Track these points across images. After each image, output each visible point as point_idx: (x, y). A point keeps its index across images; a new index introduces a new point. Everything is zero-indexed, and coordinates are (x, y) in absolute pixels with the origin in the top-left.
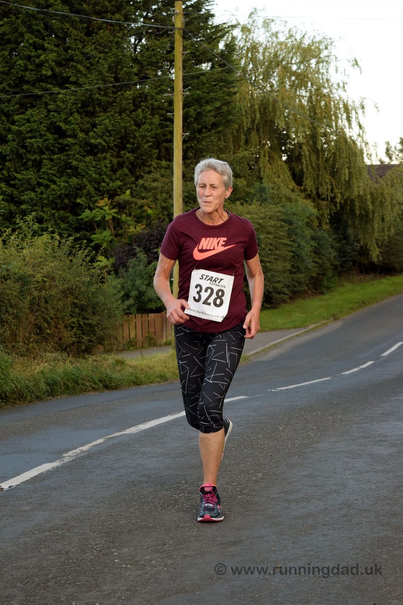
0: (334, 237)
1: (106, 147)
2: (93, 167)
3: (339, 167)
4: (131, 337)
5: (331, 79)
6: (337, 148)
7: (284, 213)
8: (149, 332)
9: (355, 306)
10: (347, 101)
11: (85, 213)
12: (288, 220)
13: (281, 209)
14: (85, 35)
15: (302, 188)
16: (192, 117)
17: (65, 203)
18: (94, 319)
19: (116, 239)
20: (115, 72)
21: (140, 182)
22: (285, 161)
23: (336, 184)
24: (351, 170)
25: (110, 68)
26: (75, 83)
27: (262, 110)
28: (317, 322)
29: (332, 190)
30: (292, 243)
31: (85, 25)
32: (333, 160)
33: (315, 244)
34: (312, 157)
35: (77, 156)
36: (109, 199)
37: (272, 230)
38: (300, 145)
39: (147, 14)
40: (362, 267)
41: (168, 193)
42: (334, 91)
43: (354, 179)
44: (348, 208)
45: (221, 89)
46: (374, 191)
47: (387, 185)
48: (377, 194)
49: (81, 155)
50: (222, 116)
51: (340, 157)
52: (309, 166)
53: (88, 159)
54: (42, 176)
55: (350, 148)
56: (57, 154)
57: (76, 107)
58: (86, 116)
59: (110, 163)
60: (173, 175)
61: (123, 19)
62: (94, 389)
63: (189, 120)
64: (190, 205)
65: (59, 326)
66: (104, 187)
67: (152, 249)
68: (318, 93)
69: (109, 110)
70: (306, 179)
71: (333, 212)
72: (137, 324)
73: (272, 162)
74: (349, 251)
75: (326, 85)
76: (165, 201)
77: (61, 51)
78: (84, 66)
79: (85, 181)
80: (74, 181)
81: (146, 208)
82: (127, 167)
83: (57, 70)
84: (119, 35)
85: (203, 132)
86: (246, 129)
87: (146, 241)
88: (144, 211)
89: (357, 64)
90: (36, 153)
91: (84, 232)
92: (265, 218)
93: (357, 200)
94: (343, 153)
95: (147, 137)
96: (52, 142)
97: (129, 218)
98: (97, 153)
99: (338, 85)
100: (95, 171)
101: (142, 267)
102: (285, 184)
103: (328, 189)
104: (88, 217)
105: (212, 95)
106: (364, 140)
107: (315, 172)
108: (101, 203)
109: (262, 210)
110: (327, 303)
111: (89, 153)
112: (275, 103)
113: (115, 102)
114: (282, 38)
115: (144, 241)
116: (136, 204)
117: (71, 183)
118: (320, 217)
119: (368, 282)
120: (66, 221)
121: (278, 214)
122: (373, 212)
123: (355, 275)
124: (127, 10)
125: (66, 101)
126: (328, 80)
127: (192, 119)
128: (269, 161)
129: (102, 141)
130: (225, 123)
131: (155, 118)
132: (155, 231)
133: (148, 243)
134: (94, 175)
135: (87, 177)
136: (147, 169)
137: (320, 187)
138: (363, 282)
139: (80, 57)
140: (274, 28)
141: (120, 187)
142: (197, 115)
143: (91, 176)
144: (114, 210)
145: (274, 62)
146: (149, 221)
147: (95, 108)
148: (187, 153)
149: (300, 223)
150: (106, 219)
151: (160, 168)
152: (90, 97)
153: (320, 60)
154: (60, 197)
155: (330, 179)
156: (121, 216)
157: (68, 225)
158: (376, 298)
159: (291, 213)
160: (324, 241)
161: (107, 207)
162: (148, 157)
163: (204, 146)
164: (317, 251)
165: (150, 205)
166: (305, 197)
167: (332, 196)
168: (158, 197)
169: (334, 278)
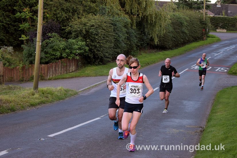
0: (137, 33)
3: (142, 1)
4: (33, 75)
7: (113, 21)
8: (41, 73)
9: (144, 65)
11: (17, 14)
12: (114, 24)
13: (111, 18)
15: (124, 9)
17: (9, 9)
19: (31, 27)
23: (140, 8)
24: (147, 3)
29: (138, 11)
30: (115, 35)
33: (128, 36)
36: (29, 8)
37: (105, 28)
40: (151, 46)
41: (57, 7)
43: (148, 6)
44: (145, 20)
47: (163, 11)
48: (158, 14)
64: (67, 14)
66: (28, 2)
67: (47, 33)
70: (126, 5)
71: (138, 21)
74: (145, 39)
76: (55, 11)
87: (44, 29)
88: (45, 15)
91: (17, 23)
92: (102, 22)
93: (149, 16)
102: (116, 7)
103: (136, 11)
104: (18, 16)
107: (131, 2)
108: (25, 10)
115: (43, 29)
118: (132, 23)
119: (153, 53)
120: (9, 17)
121: (110, 21)
123: (148, 49)
132: (49, 25)
133: (45, 30)
137: (132, 9)
138: (151, 53)
141: (35, 3)
144: (31, 14)
146: (47, 20)
149: (120, 26)
150: (27, 17)
154: (6, 5)
155: (137, 6)
156: (34, 17)
157: (11, 19)
158: (154, 61)
159: (116, 20)
160: (132, 34)
161: (28, 12)
164: (129, 39)
165: (48, 12)
166: (126, 13)
167: (137, 14)
168: (52, 9)
169: (137, 51)
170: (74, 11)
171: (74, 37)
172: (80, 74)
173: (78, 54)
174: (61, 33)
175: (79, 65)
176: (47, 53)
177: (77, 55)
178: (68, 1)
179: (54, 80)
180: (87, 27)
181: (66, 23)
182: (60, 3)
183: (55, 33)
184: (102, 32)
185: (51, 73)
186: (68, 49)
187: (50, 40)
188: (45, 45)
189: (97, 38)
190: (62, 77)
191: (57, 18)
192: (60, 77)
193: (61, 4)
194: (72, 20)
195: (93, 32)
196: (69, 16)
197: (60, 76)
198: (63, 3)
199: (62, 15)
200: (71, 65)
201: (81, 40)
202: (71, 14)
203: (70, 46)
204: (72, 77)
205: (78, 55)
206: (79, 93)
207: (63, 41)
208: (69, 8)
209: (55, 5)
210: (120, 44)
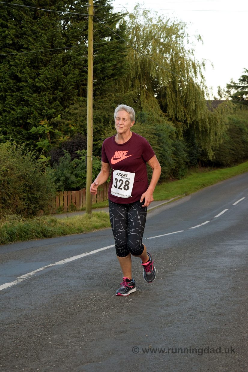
0: (186, 144)
1: (46, 88)
2: (38, 100)
3: (189, 101)
4: (61, 205)
5: (184, 47)
6: (188, 90)
7: (155, 129)
8: (71, 202)
9: (199, 187)
10: (194, 61)
11: (32, 129)
12: (158, 134)
13: (153, 127)
14: (33, 19)
15: (167, 114)
16: (99, 70)
17: (20, 123)
18: (37, 195)
19: (51, 145)
20: (52, 42)
21: (67, 110)
22: (156, 98)
23: (188, 112)
24: (196, 104)
25: (48, 39)
26: (27, 49)
27: (142, 66)
28: (175, 197)
29: (185, 116)
30: (160, 148)
31: (33, 13)
32: (185, 97)
33: (174, 149)
34: (172, 95)
35: (28, 93)
36: (47, 120)
38: (165, 88)
39: (71, 6)
40: (203, 163)
41: (84, 117)
42: (186, 55)
43: (198, 109)
44: (195, 127)
45: (117, 53)
46: (211, 116)
47: (218, 113)
48: (213, 118)
49: (30, 93)
50: (117, 69)
51: (190, 95)
52: (171, 101)
53: (34, 95)
54: (6, 106)
55: (196, 90)
56: (15, 92)
57: (27, 63)
58: (33, 69)
59: (48, 98)
60: (87, 106)
61: (56, 9)
62: (37, 237)
63: (97, 72)
64: (98, 124)
65: (16, 198)
66: (44, 113)
67: (74, 151)
68: (176, 57)
69: (48, 65)
70: (169, 108)
71: (185, 129)
72: (65, 197)
73: (148, 98)
74: (195, 153)
75: (181, 51)
76: (82, 121)
77: (18, 28)
78: (32, 38)
79: (33, 109)
80: (26, 109)
81: (70, 126)
82: (59, 101)
83: (16, 40)
84: (54, 19)
85: (106, 80)
86: (132, 77)
88: (69, 128)
89: (200, 38)
90: (3, 91)
91: (32, 140)
92: (144, 132)
93: (200, 122)
94: (191, 93)
95: (71, 82)
96: (12, 84)
97: (60, 132)
98: (40, 92)
99: (189, 51)
100: (39, 103)
101: (67, 162)
102: (156, 112)
103: (182, 115)
104: (34, 131)
105: (111, 56)
106: (205, 85)
107: (174, 104)
108: (43, 123)
109: (142, 128)
110: (181, 185)
111: (35, 92)
112: (150, 62)
113: (51, 60)
114: (155, 22)
115: (69, 146)
116: (64, 123)
117: (23, 110)
118: (178, 132)
119: (207, 172)
120: (21, 133)
121: (153, 130)
122: (210, 129)
123: (199, 167)
124: (59, 4)
125: (21, 59)
126: (182, 48)
127: (99, 71)
128: (146, 97)
129: (43, 85)
130: (119, 74)
131: (76, 71)
132: (76, 140)
133: (71, 147)
134: (38, 106)
135: (34, 106)
136: (71, 102)
137: (177, 113)
138: (204, 172)
139: (30, 32)
140: (150, 16)
141: (54, 113)
142: (102, 69)
143: (36, 106)
144: (51, 127)
145: (150, 37)
146: (72, 134)
147: (39, 64)
148: (96, 92)
149: (165, 136)
150: (46, 132)
151: (79, 101)
152: (36, 57)
153: (178, 36)
154: (17, 119)
155: (183, 109)
156: (55, 131)
157: (22, 136)
158: (211, 182)
159: (159, 129)
160: (180, 147)
161: (46, 125)
162: (71, 94)
163: (106, 88)
164: (175, 153)
165: (73, 124)
166: (168, 120)
167: (185, 119)
168: (77, 119)
169: (186, 170)
170: (106, 121)
176: (78, 176)
181: (96, 137)
185: (84, 202)
187: (81, 159)
188: (74, 166)
190: (99, 206)
191: (84, 130)
192: (97, 206)
194: (105, 132)
196: (101, 127)
197: (96, 204)
202: (103, 125)
207: (96, 159)
208: (99, 117)
209: (82, 114)
210: (166, 161)
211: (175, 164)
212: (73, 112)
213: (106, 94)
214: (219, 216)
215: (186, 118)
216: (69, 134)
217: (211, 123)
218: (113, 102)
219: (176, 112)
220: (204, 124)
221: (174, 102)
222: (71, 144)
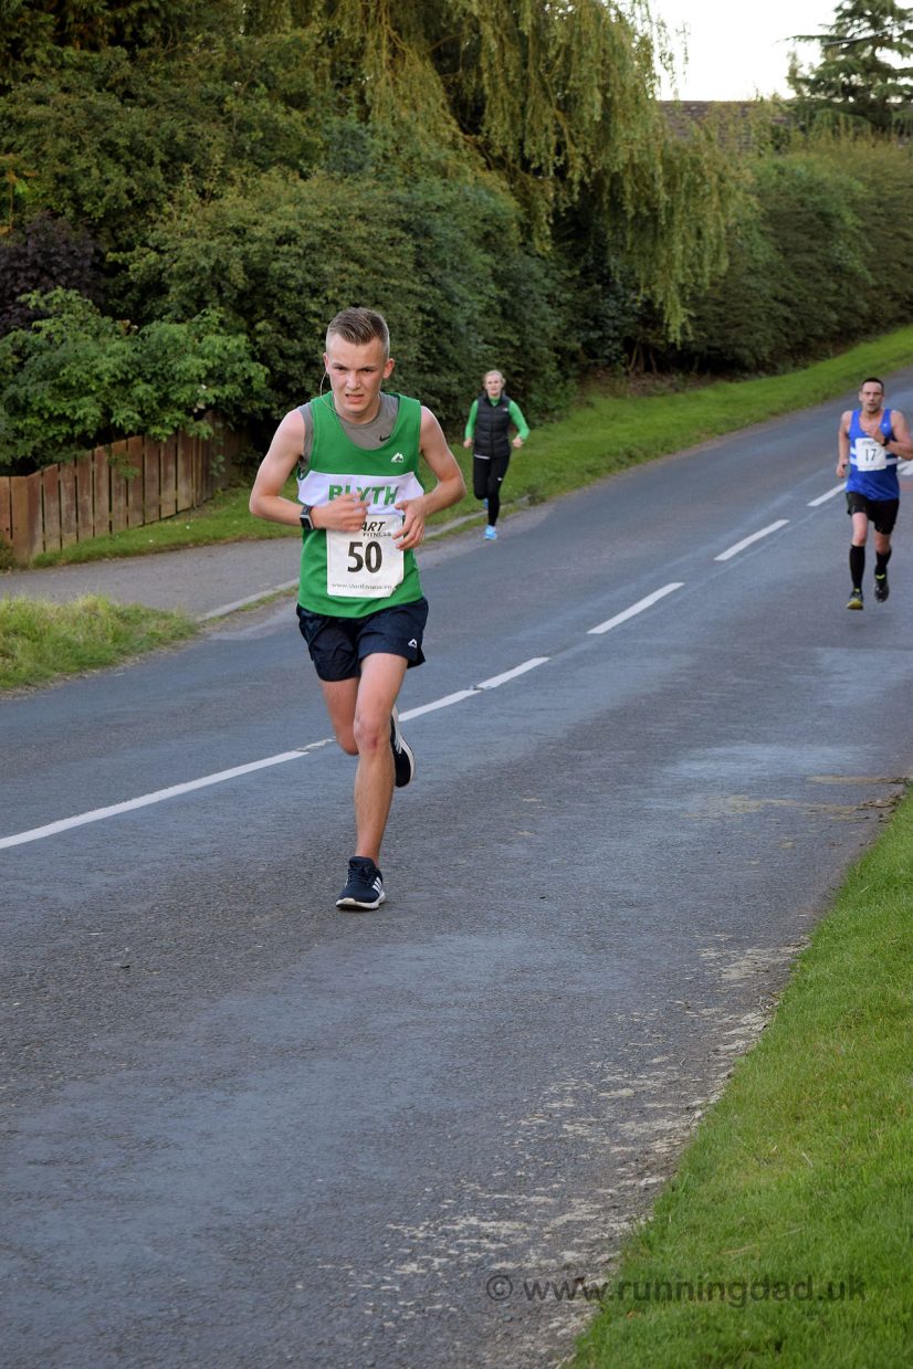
0: (561, 275)
3: (578, 84)
6: (572, 32)
7: (408, 207)
9: (603, 463)
12: (420, 225)
13: (400, 193)
15: (480, 139)
23: (573, 131)
24: (609, 95)
28: (474, 511)
29: (560, 147)
30: (424, 289)
32: (565, 66)
33: (505, 294)
34: (507, 55)
37: (364, 251)
38: (477, 32)
40: (651, 357)
41: (73, 138)
43: (620, 118)
44: (606, 197)
46: (675, 154)
47: (709, 138)
48: (683, 161)
51: (583, 56)
52: (499, 79)
64: (137, 173)
70: (492, 116)
71: (561, 206)
73: (399, 64)
74: (611, 314)
81: (11, 177)
87: (3, 272)
88: (5, 188)
92: (346, 217)
93: (629, 176)
94: (587, 49)
102: (429, 126)
103: (548, 146)
107: (515, 96)
109: (342, 192)
118: (524, 219)
119: (663, 395)
121: (389, 206)
122: (671, 211)
123: (632, 375)
128: (391, 62)
132: (29, 243)
133: (8, 275)
136: (21, 66)
137: (527, 137)
138: (650, 395)
146: (19, 215)
148: (141, 28)
149: (451, 235)
151: (63, 67)
155: (555, 117)
158: (668, 442)
159: (427, 204)
160: (531, 286)
162: (25, 33)
163: (189, 10)
164: (509, 312)
165: (23, 169)
166: (488, 164)
167: (558, 164)
168: (44, 148)
169: (565, 384)
170: (177, 157)
171: (184, 307)
172: (225, 526)
173: (209, 406)
174: (105, 291)
175: (216, 474)
176: (24, 407)
177: (199, 416)
178: (143, 100)
179: (73, 566)
180: (255, 247)
181: (131, 230)
182: (89, 112)
183: (64, 287)
184: (344, 276)
185: (52, 527)
186: (148, 382)
187: (38, 330)
188: (9, 362)
189: (314, 307)
190: (116, 546)
191: (77, 200)
192: (107, 546)
193: (95, 119)
194: (168, 207)
195: (292, 276)
196: (150, 187)
197: (103, 539)
198: (108, 112)
199: (107, 182)
200: (166, 478)
201: (222, 323)
202: (161, 176)
203: (156, 360)
204: (177, 547)
205: (209, 413)
206: (207, 630)
207: (118, 333)
208: (146, 139)
209: (64, 124)
210: (455, 347)
211: (512, 360)
212: (26, 113)
213: (188, 39)
214: (613, 628)
215: (562, 158)
216: (11, 217)
217: (675, 186)
218: (217, 72)
219: (523, 130)
220: (648, 187)
221: (514, 88)
222: (8, 263)
